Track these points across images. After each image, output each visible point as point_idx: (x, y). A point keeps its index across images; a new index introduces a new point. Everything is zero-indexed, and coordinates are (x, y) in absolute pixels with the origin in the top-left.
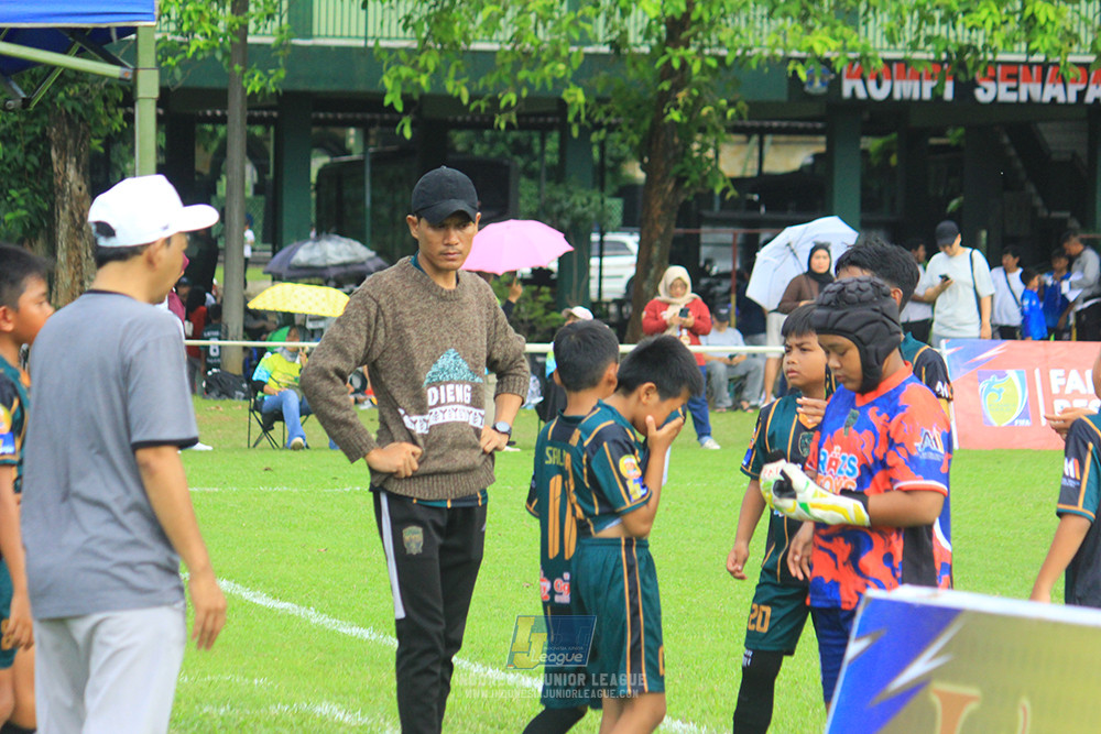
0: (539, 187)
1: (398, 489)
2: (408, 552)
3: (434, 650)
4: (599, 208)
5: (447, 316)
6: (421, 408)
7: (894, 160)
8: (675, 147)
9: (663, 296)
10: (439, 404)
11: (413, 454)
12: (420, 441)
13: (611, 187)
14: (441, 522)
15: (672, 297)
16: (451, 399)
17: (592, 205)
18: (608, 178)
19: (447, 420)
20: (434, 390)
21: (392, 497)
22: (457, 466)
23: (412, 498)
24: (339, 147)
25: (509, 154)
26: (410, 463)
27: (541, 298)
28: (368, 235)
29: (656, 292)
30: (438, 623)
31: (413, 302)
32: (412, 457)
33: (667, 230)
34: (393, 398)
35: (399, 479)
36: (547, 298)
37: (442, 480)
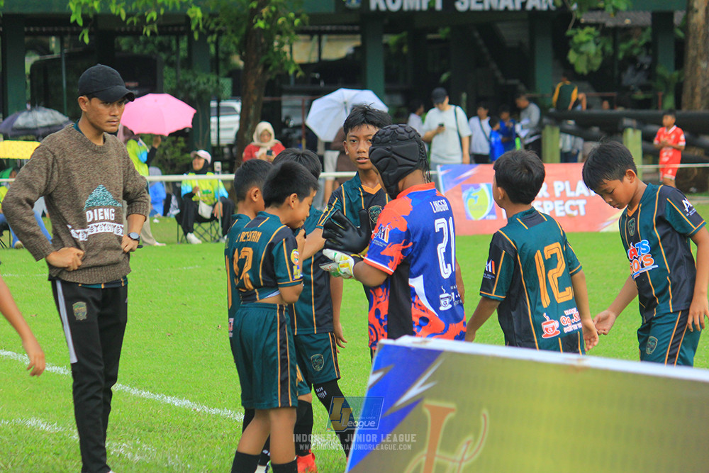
0: (177, 72)
1: (68, 278)
2: (77, 319)
3: (97, 383)
4: (215, 85)
5: (98, 163)
6: (83, 224)
7: (405, 49)
8: (262, 44)
9: (256, 142)
10: (93, 221)
11: (78, 255)
12: (82, 246)
13: (223, 72)
14: (98, 298)
15: (262, 142)
16: (101, 218)
17: (210, 83)
18: (221, 65)
19: (99, 231)
20: (90, 212)
21: (64, 283)
22: (108, 261)
23: (78, 283)
24: (45, 50)
25: (156, 51)
26: (76, 261)
27: (179, 145)
28: (65, 107)
29: (252, 140)
30: (99, 364)
31: (76, 154)
32: (77, 256)
33: (259, 99)
34: (63, 217)
35: (69, 272)
36: (182, 144)
37: (97, 271)
